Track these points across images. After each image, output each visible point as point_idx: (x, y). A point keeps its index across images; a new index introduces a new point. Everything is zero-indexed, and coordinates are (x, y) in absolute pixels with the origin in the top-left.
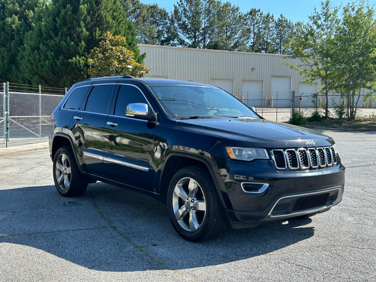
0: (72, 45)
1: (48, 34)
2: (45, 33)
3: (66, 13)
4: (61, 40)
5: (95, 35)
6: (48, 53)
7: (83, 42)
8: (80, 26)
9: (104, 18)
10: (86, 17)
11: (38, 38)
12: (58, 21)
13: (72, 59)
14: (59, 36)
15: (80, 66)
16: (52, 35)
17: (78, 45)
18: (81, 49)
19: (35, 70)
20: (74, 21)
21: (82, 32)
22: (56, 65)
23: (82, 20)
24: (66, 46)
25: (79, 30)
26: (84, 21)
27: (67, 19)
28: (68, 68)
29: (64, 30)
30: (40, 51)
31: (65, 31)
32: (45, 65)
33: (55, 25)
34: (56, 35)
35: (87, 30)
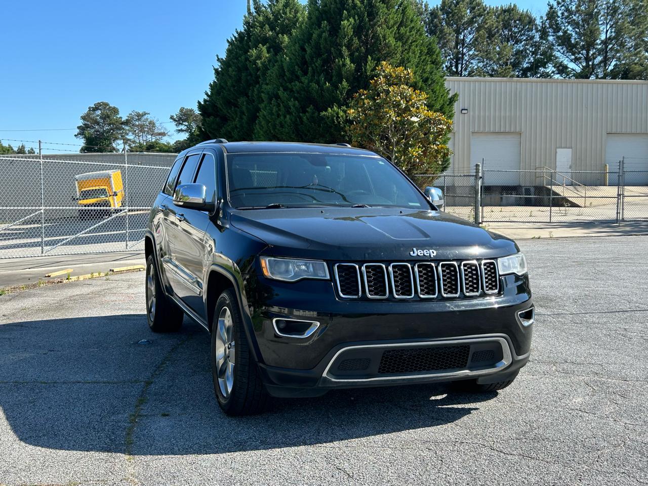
0: (328, 87)
1: (293, 72)
2: (288, 71)
3: (320, 36)
4: (311, 81)
5: (365, 69)
6: (290, 104)
7: (345, 83)
8: (341, 56)
9: (381, 40)
10: (351, 39)
11: (279, 79)
12: (308, 50)
13: (326, 110)
14: (310, 74)
15: (339, 122)
16: (299, 73)
17: (337, 88)
18: (342, 94)
19: (272, 131)
20: (332, 49)
21: (344, 65)
22: (302, 122)
23: (345, 45)
24: (318, 90)
25: (339, 61)
26: (349, 46)
27: (322, 46)
28: (320, 126)
29: (317, 65)
30: (279, 100)
31: (319, 65)
32: (285, 122)
33: (303, 58)
34: (305, 73)
35: (352, 61)
